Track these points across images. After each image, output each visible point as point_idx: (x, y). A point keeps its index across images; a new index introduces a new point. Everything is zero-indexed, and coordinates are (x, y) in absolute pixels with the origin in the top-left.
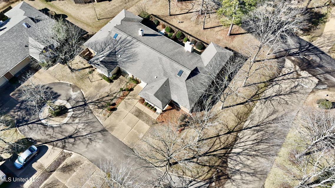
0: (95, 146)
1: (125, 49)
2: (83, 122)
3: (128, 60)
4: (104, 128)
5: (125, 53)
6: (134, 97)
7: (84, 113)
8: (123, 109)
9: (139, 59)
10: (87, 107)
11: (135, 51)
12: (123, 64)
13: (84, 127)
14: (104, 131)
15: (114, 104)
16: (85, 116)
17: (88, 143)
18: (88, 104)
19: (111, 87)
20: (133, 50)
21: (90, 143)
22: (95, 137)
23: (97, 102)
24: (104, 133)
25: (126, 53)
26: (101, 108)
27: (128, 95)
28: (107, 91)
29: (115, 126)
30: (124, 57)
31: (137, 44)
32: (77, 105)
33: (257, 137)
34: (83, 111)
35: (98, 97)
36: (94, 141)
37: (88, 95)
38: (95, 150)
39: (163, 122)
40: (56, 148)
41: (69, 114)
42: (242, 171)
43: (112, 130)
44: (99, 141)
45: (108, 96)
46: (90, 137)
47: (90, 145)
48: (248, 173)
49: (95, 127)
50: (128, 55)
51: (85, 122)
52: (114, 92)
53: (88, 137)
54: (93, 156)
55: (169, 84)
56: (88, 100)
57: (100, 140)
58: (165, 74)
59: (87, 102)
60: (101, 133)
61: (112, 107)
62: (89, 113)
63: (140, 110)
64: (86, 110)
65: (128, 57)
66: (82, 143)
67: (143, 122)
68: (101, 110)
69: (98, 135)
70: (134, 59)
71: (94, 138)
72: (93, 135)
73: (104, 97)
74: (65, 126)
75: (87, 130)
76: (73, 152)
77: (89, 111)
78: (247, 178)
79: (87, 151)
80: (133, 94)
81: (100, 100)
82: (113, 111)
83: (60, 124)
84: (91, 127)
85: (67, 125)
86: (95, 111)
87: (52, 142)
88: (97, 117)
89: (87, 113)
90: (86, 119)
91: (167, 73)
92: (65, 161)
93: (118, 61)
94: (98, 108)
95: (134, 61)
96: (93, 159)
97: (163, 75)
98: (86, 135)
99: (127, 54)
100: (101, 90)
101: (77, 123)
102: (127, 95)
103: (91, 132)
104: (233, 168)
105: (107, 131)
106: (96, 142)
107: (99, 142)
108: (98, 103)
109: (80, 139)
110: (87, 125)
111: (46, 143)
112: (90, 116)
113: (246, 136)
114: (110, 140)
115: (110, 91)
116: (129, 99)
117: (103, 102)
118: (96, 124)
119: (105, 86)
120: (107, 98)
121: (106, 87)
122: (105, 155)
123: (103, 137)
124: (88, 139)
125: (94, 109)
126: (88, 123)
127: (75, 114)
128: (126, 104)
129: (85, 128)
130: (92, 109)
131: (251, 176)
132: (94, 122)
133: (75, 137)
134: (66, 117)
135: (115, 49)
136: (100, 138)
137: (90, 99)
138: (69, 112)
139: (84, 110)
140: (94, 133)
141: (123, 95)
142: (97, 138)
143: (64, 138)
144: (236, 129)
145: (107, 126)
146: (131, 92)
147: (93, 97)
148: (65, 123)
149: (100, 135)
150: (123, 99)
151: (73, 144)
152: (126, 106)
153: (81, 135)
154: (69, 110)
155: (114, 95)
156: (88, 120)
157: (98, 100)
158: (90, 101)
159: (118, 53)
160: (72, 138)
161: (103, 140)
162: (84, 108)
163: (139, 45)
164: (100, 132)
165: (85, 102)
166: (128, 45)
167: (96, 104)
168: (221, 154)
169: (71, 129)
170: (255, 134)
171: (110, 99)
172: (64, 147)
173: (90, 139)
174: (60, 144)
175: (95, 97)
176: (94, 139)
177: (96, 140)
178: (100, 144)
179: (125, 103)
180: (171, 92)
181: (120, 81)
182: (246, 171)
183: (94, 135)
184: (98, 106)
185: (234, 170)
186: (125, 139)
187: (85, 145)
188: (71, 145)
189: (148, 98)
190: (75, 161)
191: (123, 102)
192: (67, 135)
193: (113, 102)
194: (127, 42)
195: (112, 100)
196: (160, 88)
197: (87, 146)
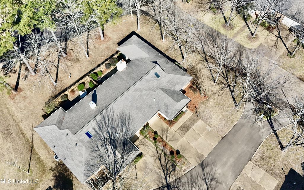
0: (219, 174)
1: (110, 126)
3: (125, 125)
4: (199, 164)
5: (115, 127)
6: (164, 131)
7: (179, 187)
8: (179, 144)
9: (129, 113)
10: (172, 184)
11: (118, 115)
12: (128, 132)
13: (197, 187)
14: (202, 165)
15: (172, 153)
16: (183, 187)
17: (216, 182)
18: (168, 182)
19: (147, 156)
20: (115, 117)
21: (216, 179)
22: (210, 174)
24: (205, 164)
25: (116, 125)
26: (175, 167)
27: (162, 137)
28: (153, 161)
29: (198, 153)
30: (120, 130)
31: (110, 111)
33: (211, 44)
34: (177, 189)
35: (160, 171)
36: (214, 176)
37: (156, 184)
38: (224, 175)
39: (196, 107)
42: (239, 59)
43: (202, 156)
45: (160, 159)
46: (209, 180)
47: (219, 180)
48: (240, 56)
49: (197, 174)
50: (120, 125)
51: (191, 186)
52: (156, 152)
53: (209, 183)
54: (230, 176)
55: (165, 89)
56: (162, 183)
57: (212, 168)
58: (154, 89)
59: (165, 184)
60: (205, 168)
61: (175, 154)
62: (180, 182)
63: (181, 126)
64: (176, 185)
65: (121, 125)
67: (195, 125)
68: (177, 168)
69: (207, 172)
70: (127, 118)
71: (210, 176)
72: (207, 177)
73: (161, 164)
75: (200, 183)
77: (176, 182)
78: (244, 57)
79: (226, 183)
81: (164, 169)
82: (180, 154)
84: (197, 179)
86: (177, 174)
88: (185, 172)
89: (179, 184)
90: (187, 186)
91: (153, 88)
93: (122, 139)
94: (175, 171)
95: (129, 119)
96: (233, 176)
97: (154, 93)
98: (206, 184)
99: (118, 125)
100: (151, 167)
102: (162, 139)
103: (203, 179)
104: (236, 64)
105: (203, 162)
106: (215, 173)
107: (215, 170)
108: (168, 171)
110: (194, 184)
112: (184, 180)
113: (210, 51)
114: (213, 158)
115: (153, 156)
116: (167, 137)
117: (167, 165)
118: (194, 174)
119: (145, 163)
120: (163, 160)
121: (147, 162)
122: (229, 164)
123: (209, 166)
124: (211, 182)
125: (175, 176)
126: (193, 182)
128: (173, 140)
129: (199, 187)
130: (174, 178)
131: (242, 54)
132: (191, 176)
135: (106, 139)
136: (210, 169)
137: (161, 181)
139: (175, 188)
140: (204, 175)
141: (161, 142)
142: (211, 172)
144: (203, 55)
145: (197, 162)
146: (158, 134)
147: (160, 177)
149: (207, 169)
150: (166, 142)
152: (175, 140)
155: (160, 152)
156: (188, 182)
157: (164, 171)
158: (164, 181)
159: (112, 136)
161: (212, 166)
162: (173, 188)
163: (111, 108)
164: (203, 169)
165: (165, 187)
166: (107, 122)
167: (169, 173)
168: (225, 71)
170: (208, 45)
171: (164, 157)
173: (212, 180)
175: (159, 175)
176: (212, 175)
177: (213, 173)
178: (217, 170)
179: (171, 141)
180: (173, 89)
181: (142, 144)
182: (239, 56)
183: (207, 175)
184: (172, 171)
185: (238, 64)
186: (212, 144)
187: (218, 186)
189: (177, 111)
191: (169, 143)
193: (168, 153)
194: (103, 122)
195: (165, 155)
196: (169, 96)
197: (219, 183)
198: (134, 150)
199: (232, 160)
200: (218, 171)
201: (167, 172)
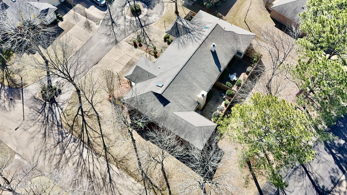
0: (103, 39)
1: (192, 38)
2: (126, 28)
3: (181, 43)
4: (119, 42)
7: (134, 27)
8: (135, 53)
9: (180, 51)
10: (139, 28)
12: (178, 41)
13: (120, 29)
14: (116, 42)
15: (141, 45)
16: (131, 28)
18: (142, 28)
19: (160, 41)
20: (191, 44)
21: (106, 35)
22: (111, 38)
23: (144, 34)
24: (114, 43)
25: (188, 40)
26: (138, 37)
27: (151, 55)
28: (155, 39)
29: (119, 49)
30: (184, 39)
32: (141, 22)
33: (97, 177)
35: (149, 34)
36: (108, 37)
37: (151, 27)
38: (100, 39)
39: (120, 84)
40: (104, 16)
41: (134, 19)
42: (63, 156)
43: (116, 48)
44: (108, 40)
45: (150, 40)
46: (111, 34)
48: (60, 161)
49: (120, 36)
50: (186, 42)
52: (154, 44)
53: (112, 33)
54: (95, 39)
55: (151, 78)
56: (146, 28)
59: (144, 28)
61: (138, 44)
65: (184, 42)
66: (107, 30)
67: (121, 69)
68: (136, 37)
69: (113, 39)
70: (181, 47)
72: (113, 36)
73: (149, 38)
74: (123, 18)
75: (119, 32)
76: (99, 26)
77: (136, 30)
78: (55, 160)
79: (99, 34)
80: (152, 58)
82: (134, 46)
83: (125, 14)
84: (121, 34)
85: (124, 19)
87: (110, 12)
88: (129, 36)
89: (134, 29)
90: (128, 29)
91: (162, 74)
92: (93, 22)
93: (181, 37)
94: (138, 35)
95: (179, 47)
97: (161, 72)
98: (114, 32)
100: (156, 35)
101: (125, 24)
103: (116, 34)
104: (68, 147)
105: (116, 44)
107: (106, 40)
109: (110, 28)
110: (123, 30)
111: (109, 9)
112: (131, 31)
113: (100, 165)
114: (107, 47)
115: (156, 42)
116: (146, 56)
117: (144, 38)
118: (123, 36)
120: (147, 40)
122: (95, 46)
123: (111, 43)
125: (137, 33)
126: (124, 32)
127: (133, 22)
130: (138, 31)
131: (56, 164)
132: (125, 35)
133: (113, 25)
134: (131, 16)
135: (193, 31)
136: (110, 41)
138: (135, 18)
139: (137, 27)
140: (115, 36)
141: (150, 51)
143: (113, 18)
144: (109, 156)
145: (121, 44)
147: (149, 31)
148: (126, 17)
150: (146, 52)
151: (106, 25)
152: (139, 55)
153: (114, 29)
154: (137, 18)
155: (151, 45)
156: (127, 31)
157: (146, 34)
159: (189, 34)
160: (112, 24)
161: (108, 43)
164: (116, 39)
165: (144, 26)
166: (196, 39)
168: (83, 137)
169: (120, 21)
170: (101, 175)
171: (147, 42)
172: (104, 20)
173: (110, 34)
174: (108, 17)
177: (108, 39)
179: (142, 54)
180: (142, 82)
182: (62, 160)
184: (140, 35)
185: (65, 148)
186: (107, 57)
187: (105, 32)
188: (106, 24)
190: (92, 28)
191: (143, 52)
192: (115, 20)
193: (144, 45)
194: (199, 37)
195: (146, 44)
196: (145, 71)
197: (104, 34)
198: (169, 31)
199: (92, 49)
200: (104, 40)
201: (143, 34)
